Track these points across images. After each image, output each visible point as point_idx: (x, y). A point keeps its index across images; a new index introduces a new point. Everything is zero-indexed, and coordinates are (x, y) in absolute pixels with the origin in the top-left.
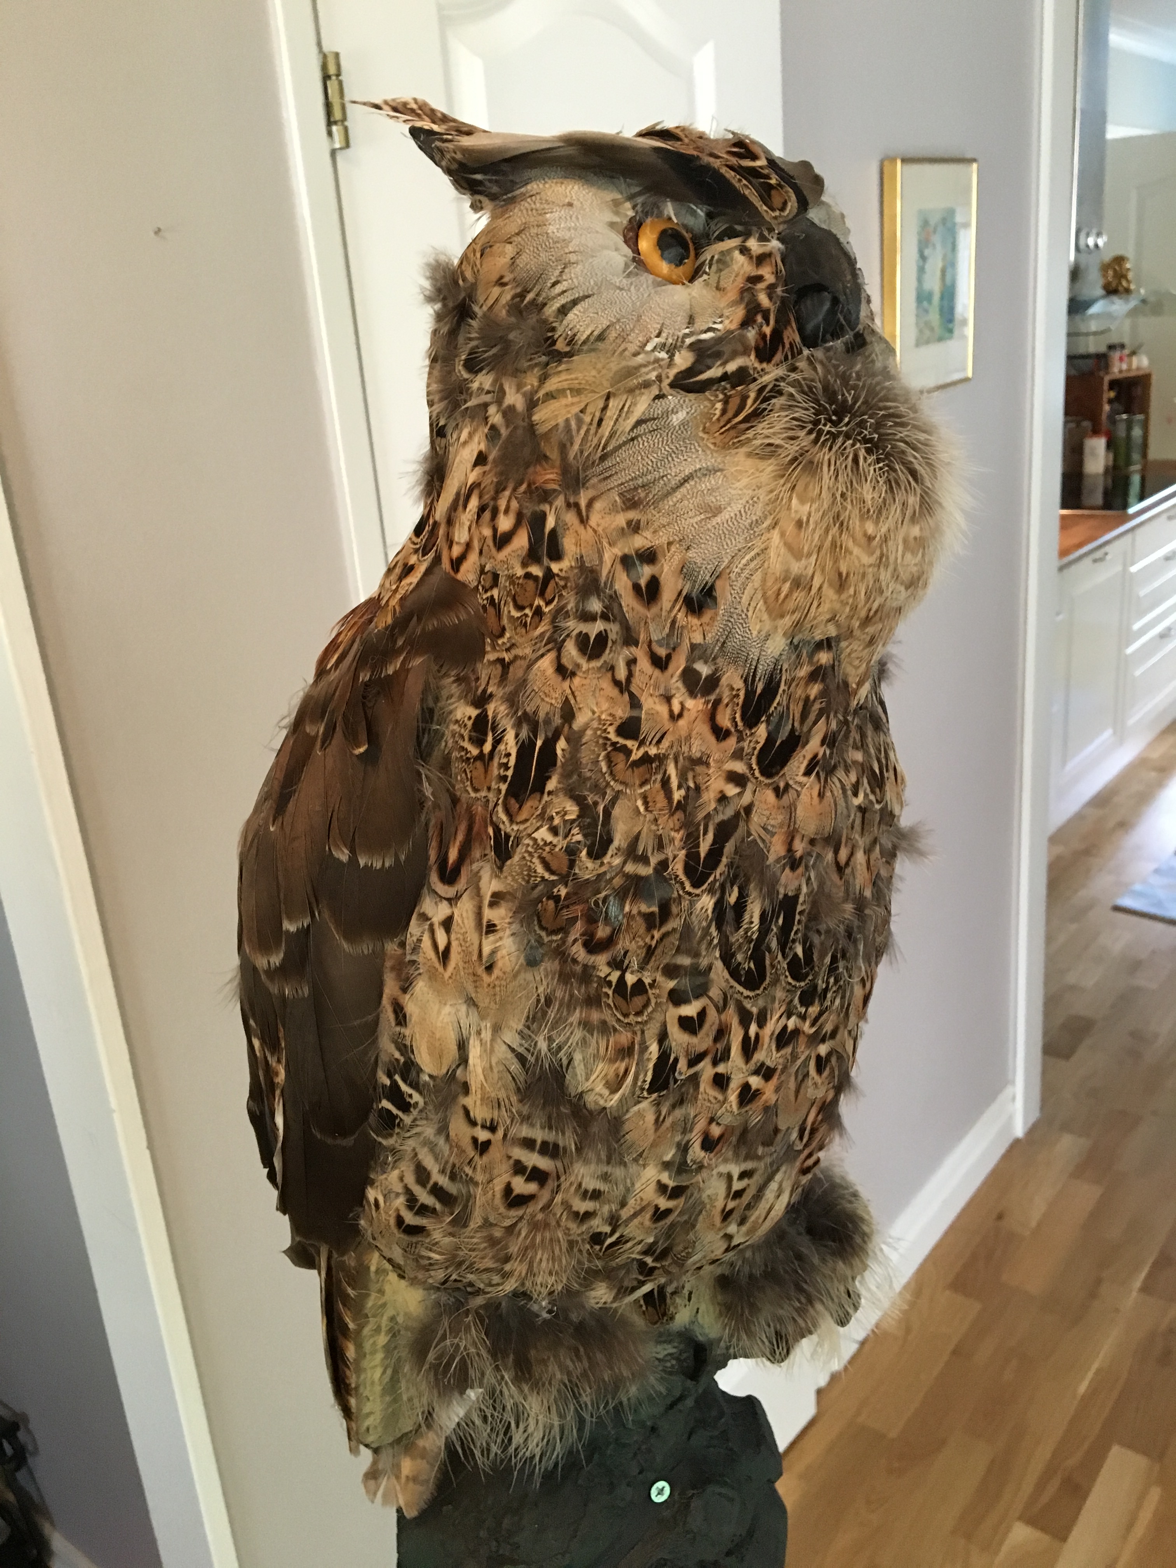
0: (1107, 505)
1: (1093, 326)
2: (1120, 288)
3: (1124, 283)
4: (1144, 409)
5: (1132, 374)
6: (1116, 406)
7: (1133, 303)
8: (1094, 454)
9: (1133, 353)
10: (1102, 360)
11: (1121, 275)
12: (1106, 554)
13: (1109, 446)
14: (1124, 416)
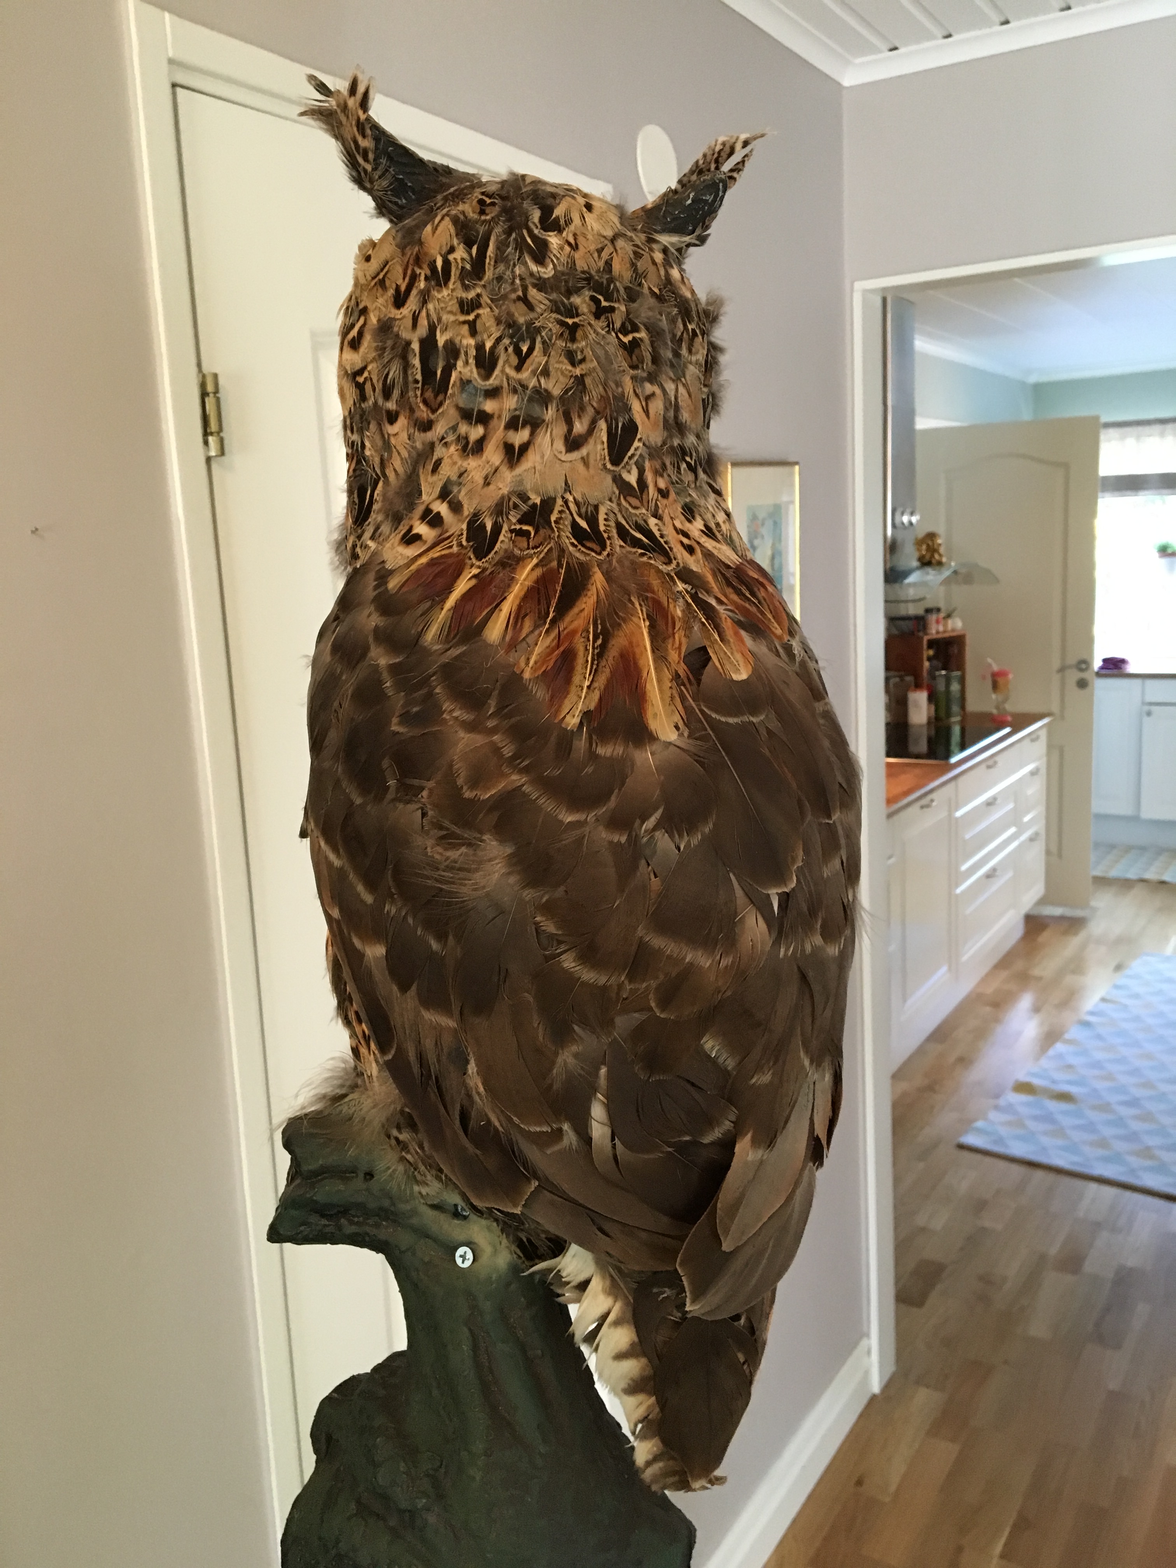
0: (931, 754)
1: (912, 593)
2: (934, 561)
3: (937, 556)
4: (961, 667)
5: (947, 635)
6: (935, 662)
7: (947, 573)
8: (917, 705)
9: (949, 616)
10: (920, 621)
11: (933, 550)
12: (932, 801)
13: (931, 698)
14: (943, 672)
